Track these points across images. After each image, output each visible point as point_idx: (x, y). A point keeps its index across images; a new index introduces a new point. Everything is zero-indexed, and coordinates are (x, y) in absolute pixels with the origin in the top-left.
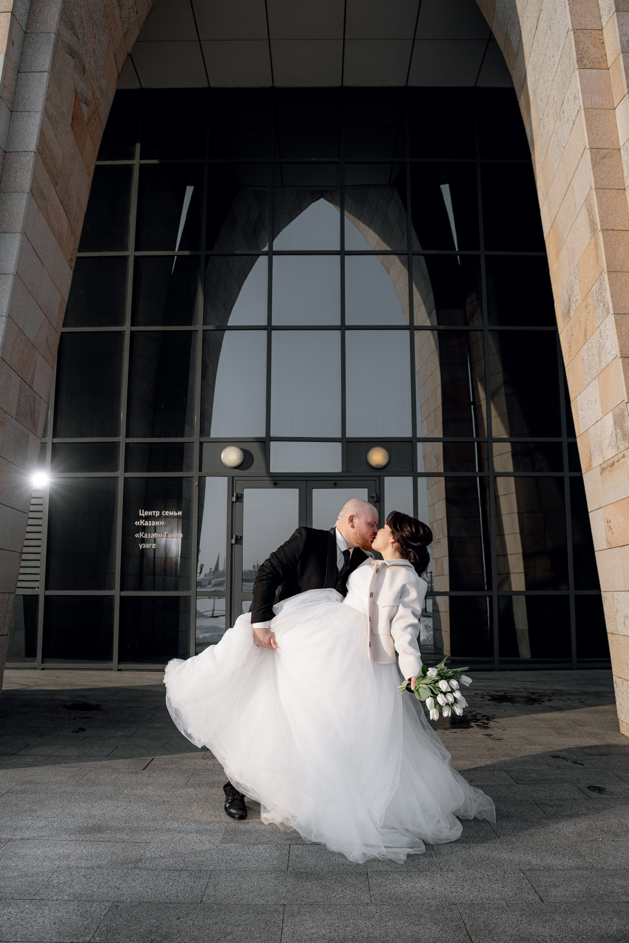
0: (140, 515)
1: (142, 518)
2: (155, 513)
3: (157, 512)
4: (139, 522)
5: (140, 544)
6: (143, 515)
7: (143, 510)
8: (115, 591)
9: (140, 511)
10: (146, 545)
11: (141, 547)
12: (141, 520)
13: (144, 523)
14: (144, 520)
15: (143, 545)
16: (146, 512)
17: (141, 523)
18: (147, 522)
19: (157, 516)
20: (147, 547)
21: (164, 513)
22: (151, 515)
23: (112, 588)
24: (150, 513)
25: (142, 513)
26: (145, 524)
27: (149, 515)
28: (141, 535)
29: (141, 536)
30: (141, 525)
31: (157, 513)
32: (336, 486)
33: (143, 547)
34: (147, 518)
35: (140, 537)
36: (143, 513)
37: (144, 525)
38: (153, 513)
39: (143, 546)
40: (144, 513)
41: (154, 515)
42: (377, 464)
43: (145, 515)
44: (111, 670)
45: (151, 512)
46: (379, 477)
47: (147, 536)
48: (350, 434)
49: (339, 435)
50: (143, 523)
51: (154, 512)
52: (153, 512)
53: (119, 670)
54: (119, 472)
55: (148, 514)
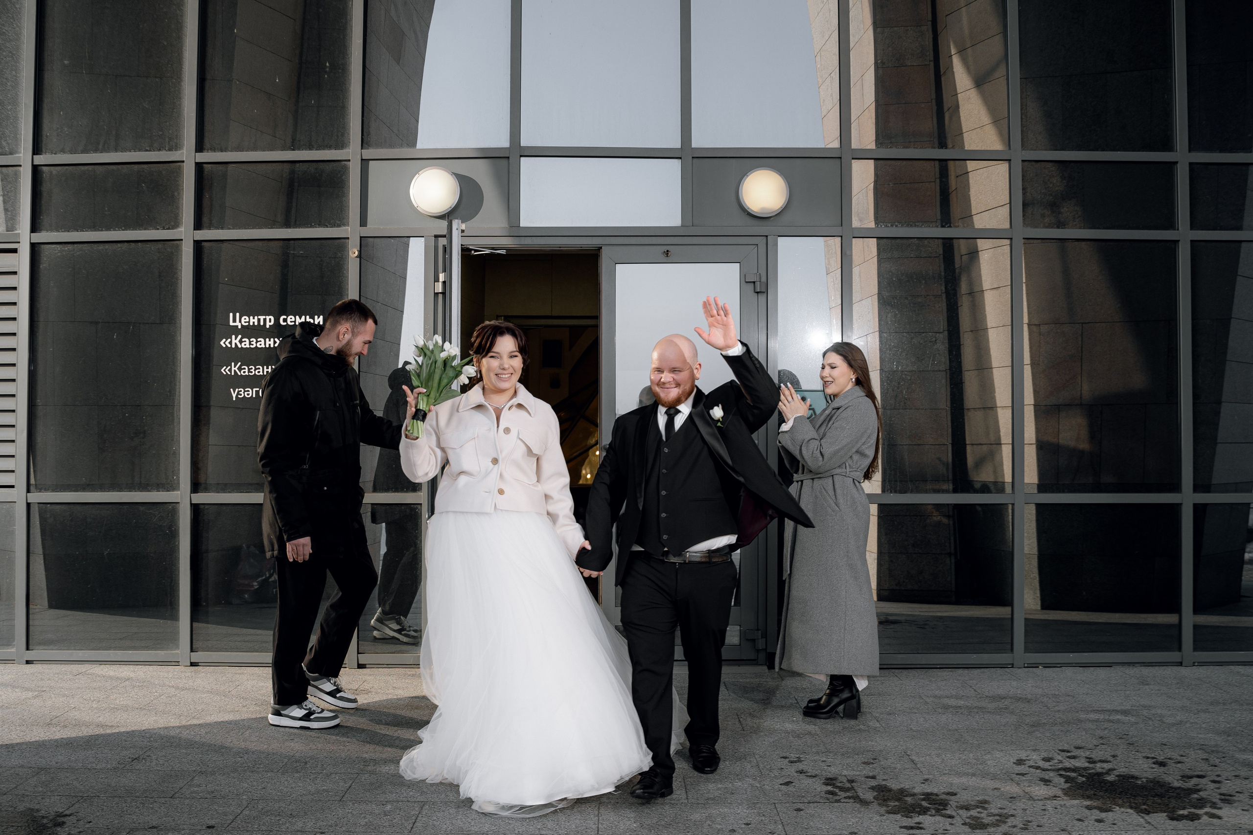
0: (231, 324)
1: (235, 331)
2: (265, 320)
3: (268, 318)
4: (229, 340)
5: (232, 390)
6: (238, 324)
7: (238, 314)
8: (179, 492)
9: (231, 315)
10: (245, 391)
11: (234, 396)
12: (233, 337)
13: (241, 342)
14: (240, 337)
15: (239, 392)
16: (245, 319)
17: (234, 341)
18: (247, 340)
19: (268, 326)
20: (248, 394)
21: (285, 320)
22: (256, 324)
23: (171, 485)
24: (254, 321)
25: (234, 321)
26: (243, 344)
27: (251, 324)
28: (233, 369)
29: (235, 370)
30: (233, 346)
31: (270, 321)
32: (667, 257)
33: (239, 396)
34: (249, 332)
35: (233, 374)
36: (238, 321)
37: (239, 346)
38: (259, 320)
39: (238, 394)
40: (240, 321)
41: (262, 323)
42: (763, 209)
43: (242, 325)
44: (177, 663)
45: (256, 317)
46: (767, 236)
47: (247, 370)
48: (699, 141)
49: (675, 143)
50: (237, 341)
51: (262, 318)
52: (259, 317)
53: (193, 664)
54: (182, 229)
55: (249, 322)
